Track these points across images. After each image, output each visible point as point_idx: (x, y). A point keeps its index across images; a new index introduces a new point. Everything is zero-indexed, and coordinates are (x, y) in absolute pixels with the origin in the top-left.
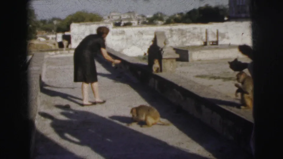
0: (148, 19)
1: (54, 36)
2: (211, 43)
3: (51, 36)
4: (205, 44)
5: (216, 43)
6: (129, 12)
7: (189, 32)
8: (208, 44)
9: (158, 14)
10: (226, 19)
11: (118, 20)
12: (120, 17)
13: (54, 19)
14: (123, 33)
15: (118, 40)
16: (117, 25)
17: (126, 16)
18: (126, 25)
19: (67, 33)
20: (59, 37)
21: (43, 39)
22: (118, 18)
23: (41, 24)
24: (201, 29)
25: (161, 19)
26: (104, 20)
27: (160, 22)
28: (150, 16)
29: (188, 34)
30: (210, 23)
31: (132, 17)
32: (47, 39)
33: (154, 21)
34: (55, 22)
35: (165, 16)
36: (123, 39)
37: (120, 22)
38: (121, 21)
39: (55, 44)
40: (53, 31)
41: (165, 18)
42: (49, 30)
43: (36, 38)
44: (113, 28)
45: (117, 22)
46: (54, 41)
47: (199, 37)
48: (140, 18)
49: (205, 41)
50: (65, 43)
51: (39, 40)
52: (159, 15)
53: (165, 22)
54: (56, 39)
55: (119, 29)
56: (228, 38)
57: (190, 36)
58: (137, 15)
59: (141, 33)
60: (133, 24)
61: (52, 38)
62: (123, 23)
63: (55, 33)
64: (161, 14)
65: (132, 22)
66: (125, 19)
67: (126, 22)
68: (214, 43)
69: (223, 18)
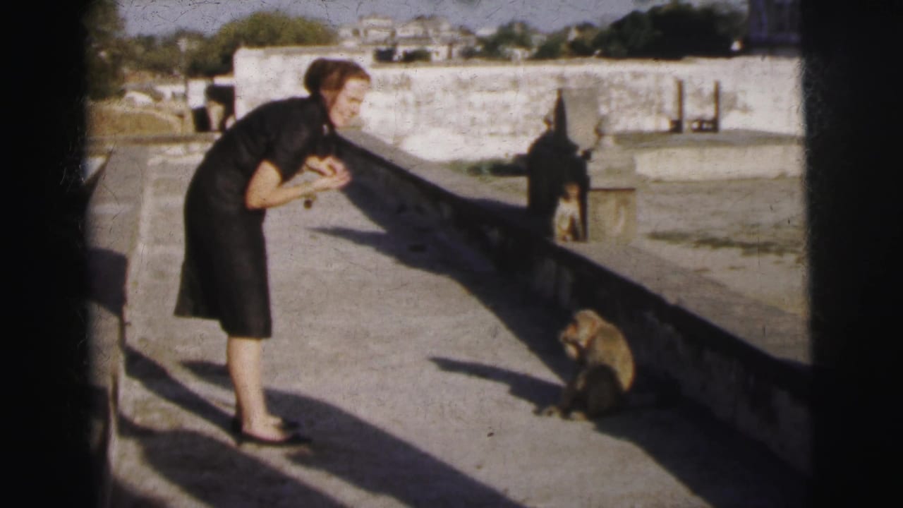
0: (481, 40)
1: (179, 88)
2: (695, 125)
3: (167, 90)
4: (677, 127)
5: (710, 126)
6: (420, 19)
7: (621, 86)
8: (686, 126)
9: (511, 25)
10: (736, 46)
11: (385, 42)
12: (393, 34)
13: (181, 33)
14: (406, 83)
15: (389, 107)
16: (385, 57)
17: (413, 30)
18: (410, 58)
19: (221, 81)
20: (197, 92)
21: (142, 99)
22: (384, 35)
23: (139, 50)
24: (659, 77)
25: (522, 42)
26: (343, 39)
27: (519, 52)
28: (487, 31)
29: (615, 94)
30: (687, 58)
31: (431, 32)
32: (158, 97)
33: (500, 48)
34: (183, 44)
35: (535, 31)
36: (404, 102)
37: (390, 47)
38: (395, 45)
39: (181, 116)
40: (176, 72)
41: (537, 40)
42: (163, 69)
43: (121, 93)
44: (373, 66)
45: (383, 48)
46: (179, 106)
47: (650, 104)
48: (457, 35)
49: (675, 117)
50: (216, 112)
51: (132, 99)
52: (517, 30)
53: (535, 50)
54: (185, 97)
55: (393, 72)
56: (746, 109)
57: (620, 99)
58: (445, 27)
59: (464, 85)
60: (434, 57)
61: (174, 96)
62: (401, 50)
63: (182, 77)
64: (524, 25)
65: (430, 48)
66: (408, 40)
67: (411, 48)
68: (705, 126)
69: (730, 43)
